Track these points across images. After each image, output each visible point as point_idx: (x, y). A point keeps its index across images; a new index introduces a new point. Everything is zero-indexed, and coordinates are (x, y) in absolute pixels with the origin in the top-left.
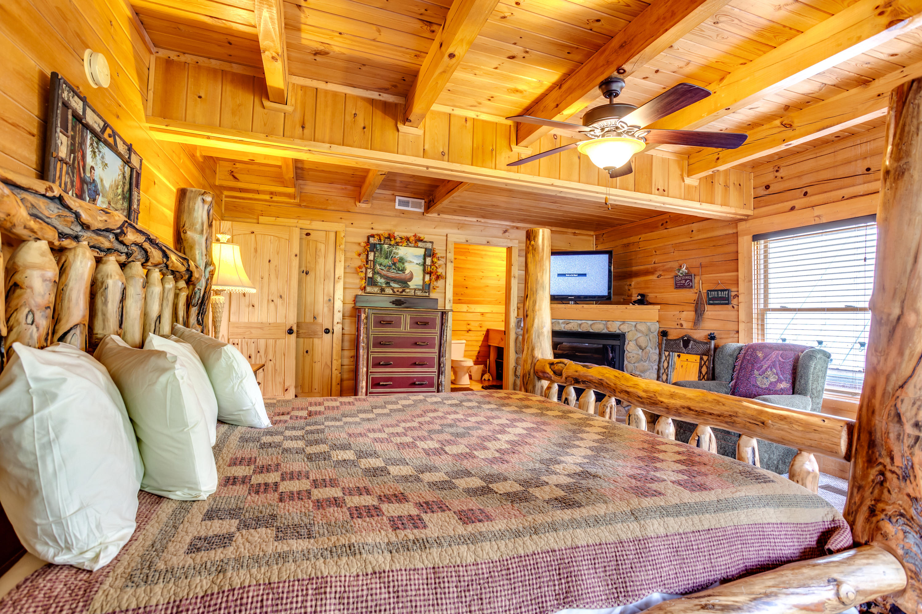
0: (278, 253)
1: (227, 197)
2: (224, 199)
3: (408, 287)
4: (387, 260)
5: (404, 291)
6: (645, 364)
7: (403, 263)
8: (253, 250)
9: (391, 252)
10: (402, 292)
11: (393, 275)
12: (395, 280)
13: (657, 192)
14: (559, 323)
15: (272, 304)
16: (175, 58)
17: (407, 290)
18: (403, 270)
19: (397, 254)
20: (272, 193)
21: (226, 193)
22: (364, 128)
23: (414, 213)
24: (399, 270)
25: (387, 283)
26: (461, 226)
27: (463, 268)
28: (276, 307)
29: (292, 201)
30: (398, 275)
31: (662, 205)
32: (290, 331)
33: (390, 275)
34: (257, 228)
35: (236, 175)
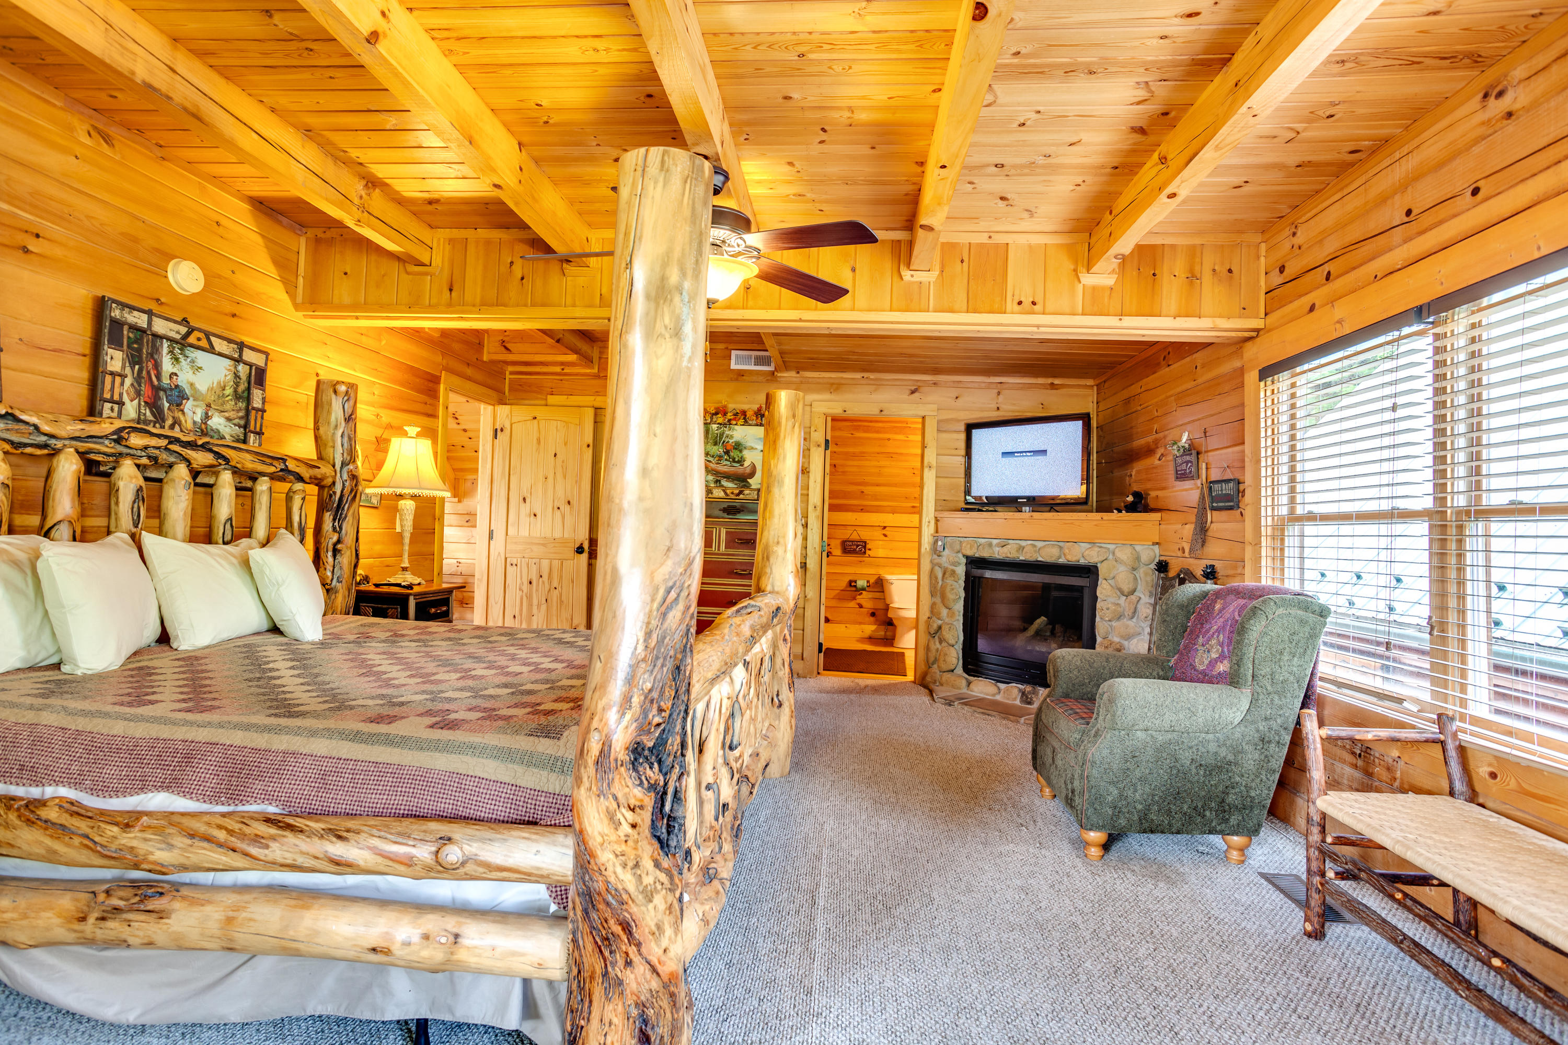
0: (566, 444)
1: (511, 373)
2: (508, 376)
3: (748, 486)
4: (716, 448)
5: (741, 492)
6: (1130, 623)
7: (741, 451)
8: (535, 441)
9: (722, 434)
10: (738, 495)
11: (725, 469)
12: (728, 477)
13: (1017, 308)
14: (990, 545)
15: (558, 513)
16: (322, 235)
17: (747, 492)
18: (741, 461)
19: (732, 437)
20: (562, 364)
21: (511, 368)
22: (522, 278)
23: (758, 372)
24: (734, 461)
25: (717, 481)
26: (835, 387)
27: (907, 454)
28: (563, 517)
29: (588, 371)
30: (732, 469)
31: (1035, 329)
32: (580, 550)
33: (720, 468)
34: (540, 412)
35: (508, 345)
